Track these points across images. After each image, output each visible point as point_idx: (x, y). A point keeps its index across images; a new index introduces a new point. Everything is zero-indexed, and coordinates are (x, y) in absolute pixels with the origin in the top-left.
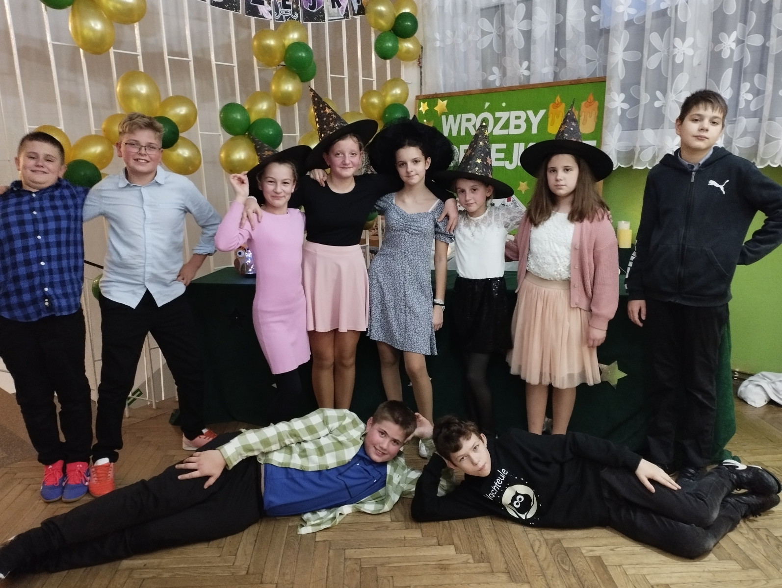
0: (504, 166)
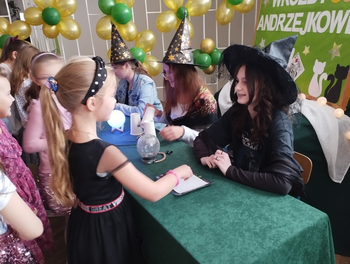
0: (299, 32)
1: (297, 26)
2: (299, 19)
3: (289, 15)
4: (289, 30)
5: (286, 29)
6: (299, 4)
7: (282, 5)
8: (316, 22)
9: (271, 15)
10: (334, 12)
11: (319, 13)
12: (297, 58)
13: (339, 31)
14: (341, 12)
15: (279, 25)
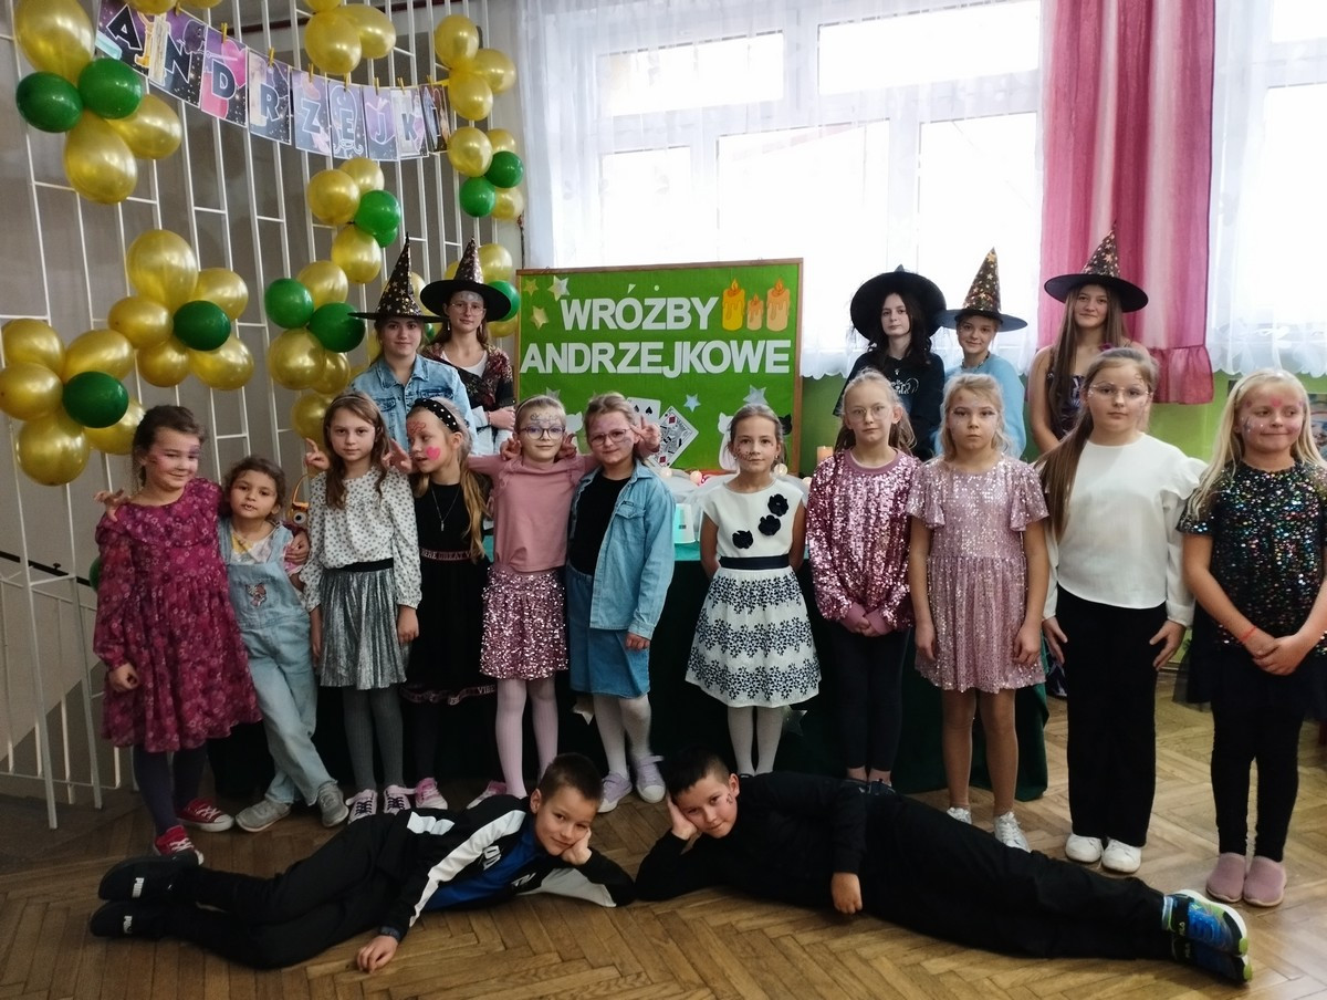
0: (661, 374)
1: (650, 364)
2: (651, 352)
3: (622, 346)
4: (635, 370)
5: (623, 368)
6: (644, 328)
7: (596, 326)
8: (700, 357)
9: (564, 345)
10: (734, 343)
11: (700, 345)
12: (672, 416)
13: (754, 369)
14: (747, 344)
15: (600, 362)
